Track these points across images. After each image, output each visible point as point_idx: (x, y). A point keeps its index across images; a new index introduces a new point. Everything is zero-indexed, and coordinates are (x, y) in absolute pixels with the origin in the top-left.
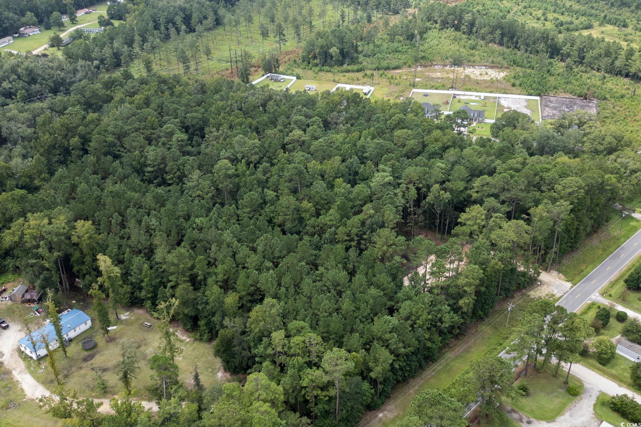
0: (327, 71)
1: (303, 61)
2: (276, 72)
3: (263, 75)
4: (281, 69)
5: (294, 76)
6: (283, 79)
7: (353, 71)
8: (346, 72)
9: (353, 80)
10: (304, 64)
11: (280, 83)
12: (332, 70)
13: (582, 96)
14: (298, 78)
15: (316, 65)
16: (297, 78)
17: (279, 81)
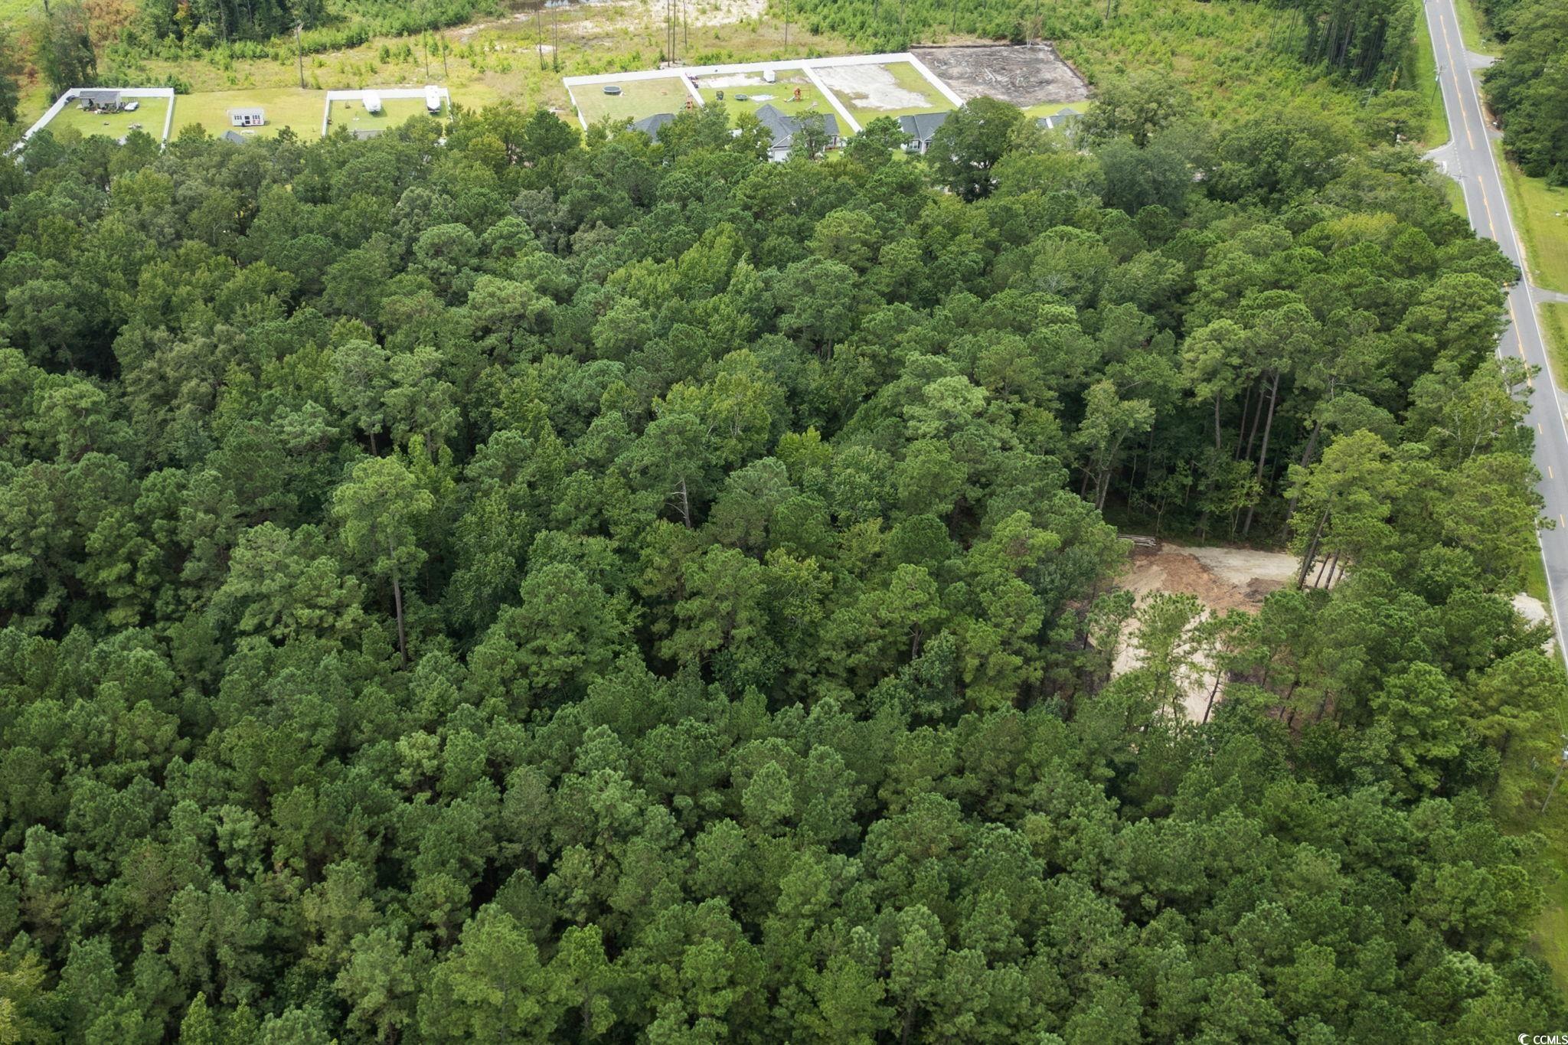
0: (254, 56)
1: (162, 35)
2: (90, 82)
3: (54, 99)
4: (102, 69)
5: (158, 84)
6: (131, 99)
7: (336, 47)
8: (317, 51)
9: (358, 73)
10: (167, 41)
11: (125, 115)
12: (271, 51)
13: (1004, 37)
14: (180, 90)
15: (208, 43)
16: (177, 92)
17: (122, 109)
